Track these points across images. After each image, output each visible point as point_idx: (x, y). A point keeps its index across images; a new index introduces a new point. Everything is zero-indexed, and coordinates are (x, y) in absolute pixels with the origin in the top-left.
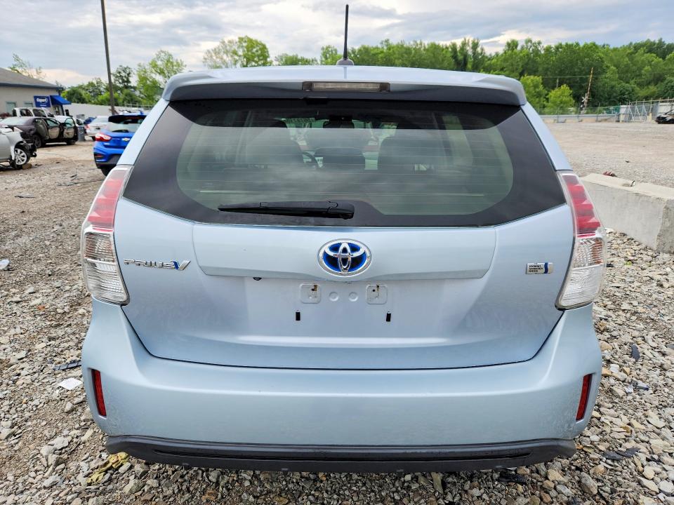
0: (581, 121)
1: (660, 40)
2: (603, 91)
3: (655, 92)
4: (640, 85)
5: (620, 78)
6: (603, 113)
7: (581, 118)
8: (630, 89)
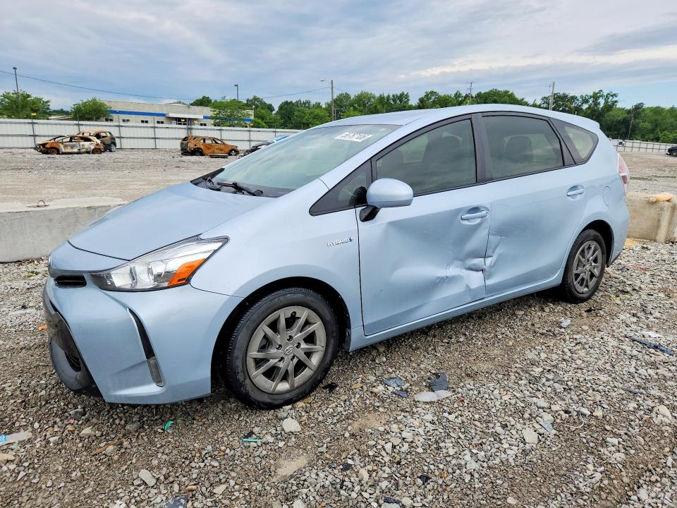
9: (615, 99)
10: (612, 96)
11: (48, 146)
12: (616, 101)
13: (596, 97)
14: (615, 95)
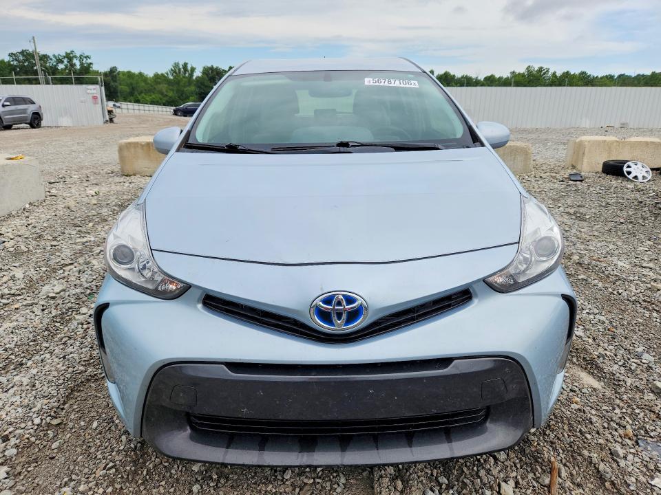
9: (89, 61)
10: (85, 57)
12: (91, 64)
13: (69, 57)
14: (87, 56)
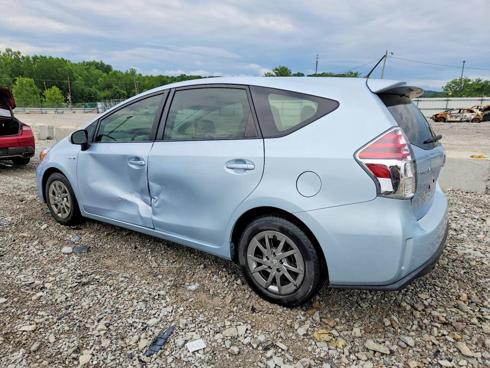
0: (75, 112)
1: (101, 62)
2: (77, 92)
3: (109, 94)
4: (100, 90)
5: (86, 85)
6: (82, 107)
7: (74, 111)
8: (94, 92)
11: (438, 116)
